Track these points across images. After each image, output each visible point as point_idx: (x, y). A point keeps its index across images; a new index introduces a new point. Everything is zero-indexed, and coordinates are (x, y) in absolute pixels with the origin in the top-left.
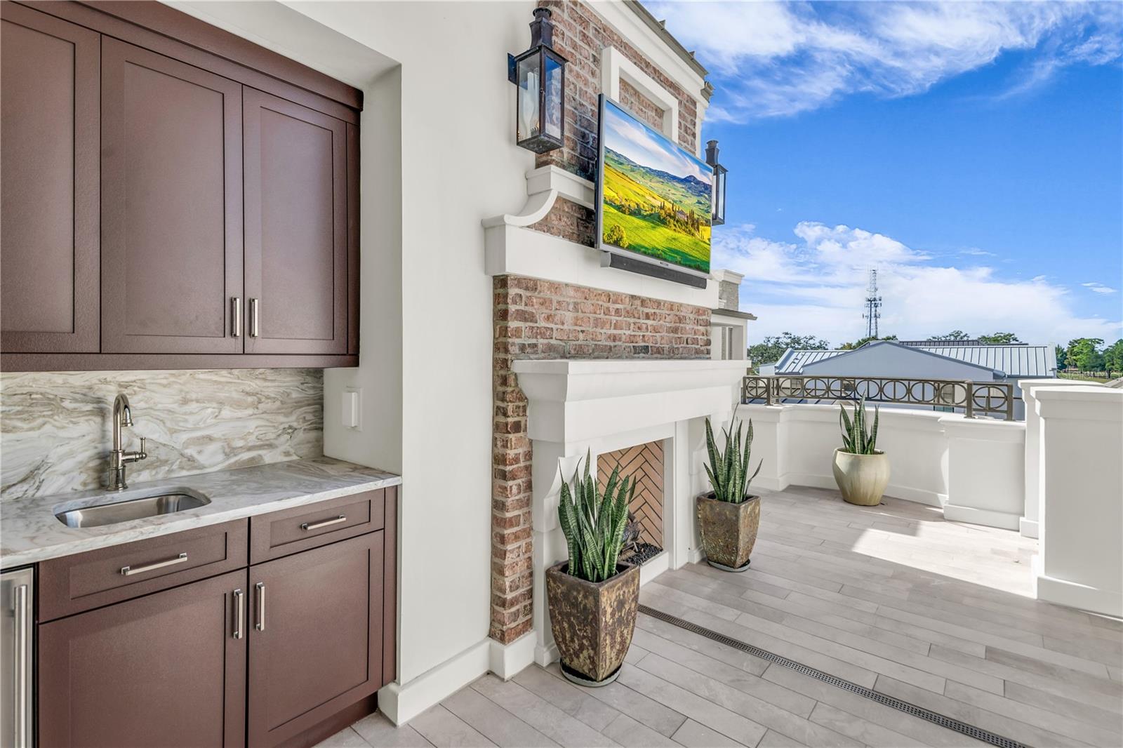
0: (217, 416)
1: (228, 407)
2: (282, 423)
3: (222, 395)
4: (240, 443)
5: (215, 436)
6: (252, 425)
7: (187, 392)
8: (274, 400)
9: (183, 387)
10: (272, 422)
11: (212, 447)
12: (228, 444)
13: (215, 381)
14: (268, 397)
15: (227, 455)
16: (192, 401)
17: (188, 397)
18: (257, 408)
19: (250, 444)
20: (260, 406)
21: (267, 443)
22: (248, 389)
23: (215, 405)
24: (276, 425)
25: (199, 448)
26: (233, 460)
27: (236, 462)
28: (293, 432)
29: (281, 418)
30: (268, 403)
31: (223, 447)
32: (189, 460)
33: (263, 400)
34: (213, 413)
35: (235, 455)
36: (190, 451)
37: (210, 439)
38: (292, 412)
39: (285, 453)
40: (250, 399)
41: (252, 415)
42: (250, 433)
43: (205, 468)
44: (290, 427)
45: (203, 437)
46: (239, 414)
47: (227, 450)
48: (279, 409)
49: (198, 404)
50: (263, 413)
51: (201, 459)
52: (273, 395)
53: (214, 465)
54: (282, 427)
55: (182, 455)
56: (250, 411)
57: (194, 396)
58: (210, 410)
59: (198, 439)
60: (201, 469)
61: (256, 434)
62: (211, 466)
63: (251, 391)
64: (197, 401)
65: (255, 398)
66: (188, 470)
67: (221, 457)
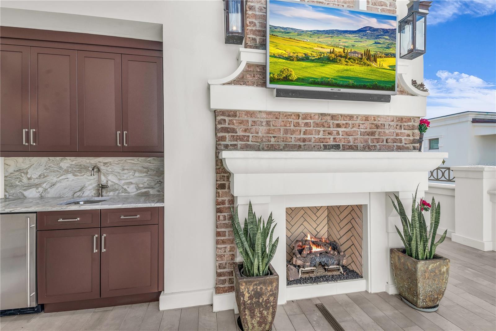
0: (134, 175)
1: (137, 172)
2: (156, 180)
3: (135, 168)
4: (142, 186)
5: (133, 182)
6: (146, 179)
7: (124, 166)
8: (154, 171)
9: (123, 165)
10: (153, 179)
11: (132, 186)
12: (137, 186)
13: (133, 163)
14: (151, 170)
15: (137, 190)
16: (125, 169)
17: (124, 168)
18: (148, 173)
19: (145, 186)
20: (148, 172)
21: (151, 186)
22: (144, 166)
23: (133, 171)
24: (155, 180)
25: (128, 186)
26: (139, 191)
27: (140, 192)
28: (161, 183)
29: (156, 178)
30: (151, 172)
31: (136, 186)
32: (125, 190)
33: (150, 170)
34: (132, 174)
35: (140, 190)
36: (125, 187)
37: (131, 183)
38: (160, 176)
39: (158, 191)
40: (145, 170)
41: (145, 176)
42: (145, 182)
43: (130, 193)
44: (160, 181)
45: (129, 182)
46: (141, 175)
47: (137, 188)
48: (155, 174)
49: (127, 171)
50: (149, 175)
51: (129, 190)
52: (153, 169)
53: (133, 193)
54: (157, 181)
55: (123, 188)
56: (145, 174)
57: (126, 168)
58: (131, 173)
59: (128, 183)
60: (129, 193)
61: (147, 183)
62: (132, 193)
63: (145, 167)
64: (127, 170)
65: (147, 169)
66: (125, 193)
67: (135, 190)
